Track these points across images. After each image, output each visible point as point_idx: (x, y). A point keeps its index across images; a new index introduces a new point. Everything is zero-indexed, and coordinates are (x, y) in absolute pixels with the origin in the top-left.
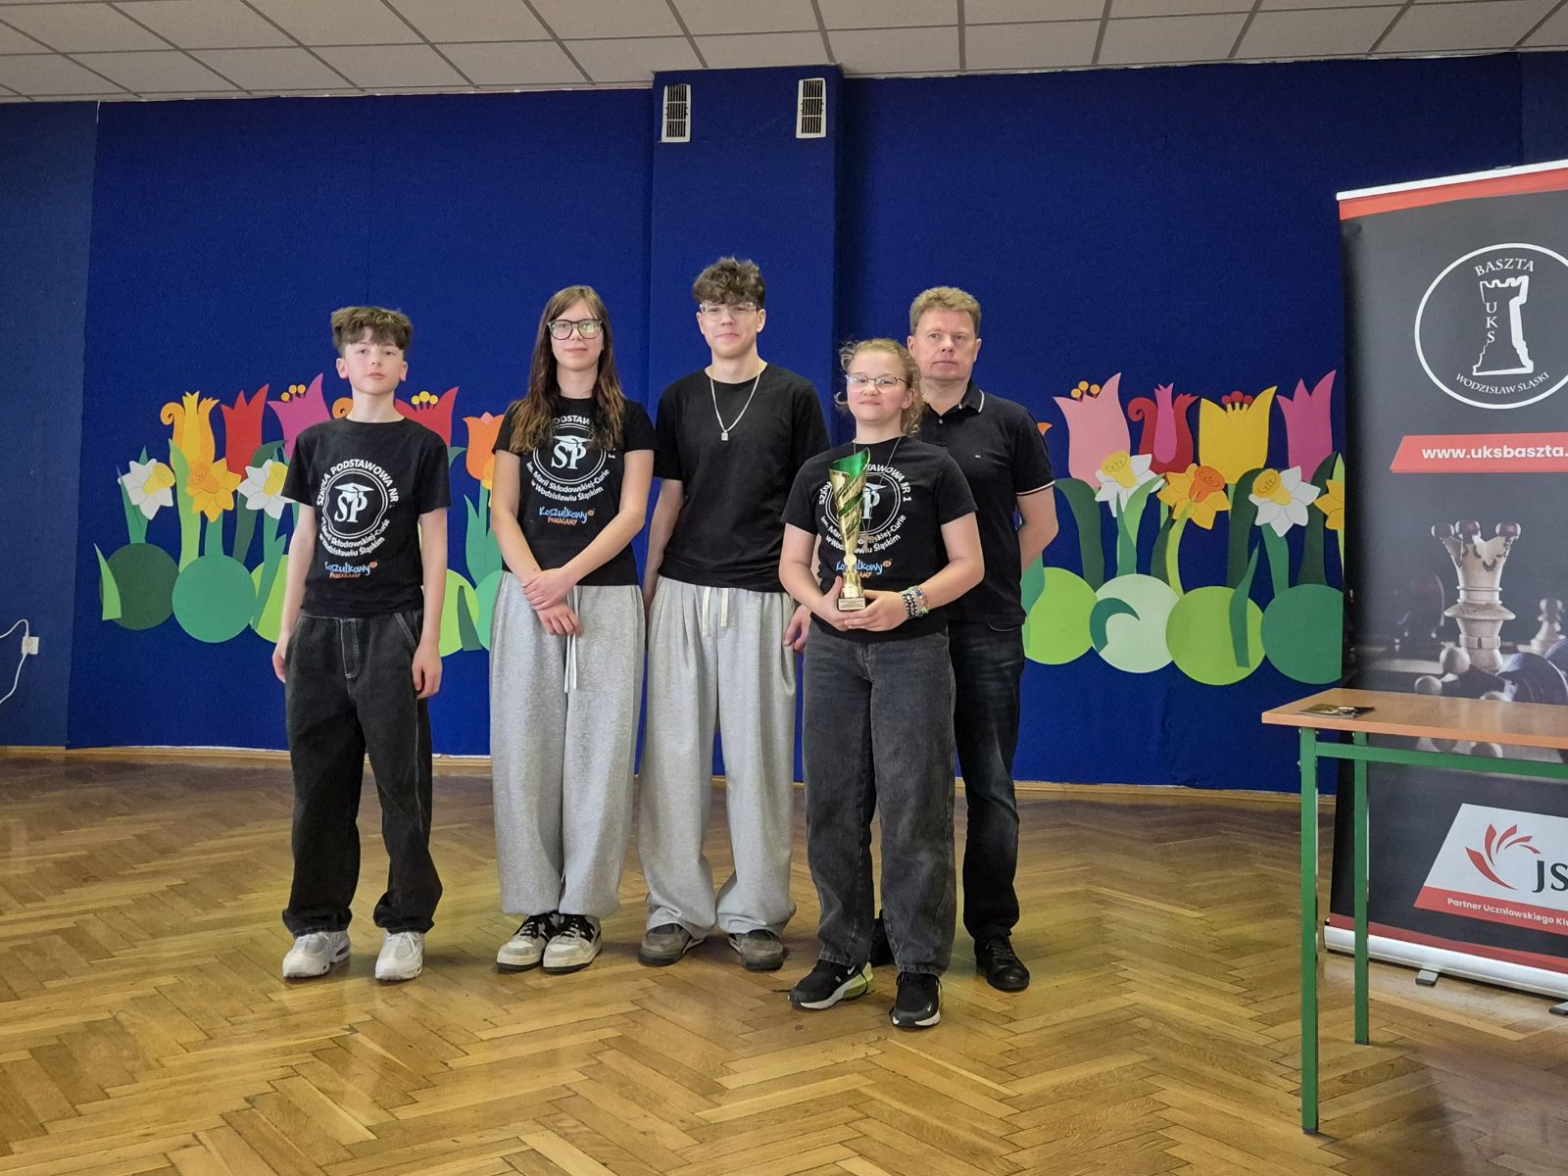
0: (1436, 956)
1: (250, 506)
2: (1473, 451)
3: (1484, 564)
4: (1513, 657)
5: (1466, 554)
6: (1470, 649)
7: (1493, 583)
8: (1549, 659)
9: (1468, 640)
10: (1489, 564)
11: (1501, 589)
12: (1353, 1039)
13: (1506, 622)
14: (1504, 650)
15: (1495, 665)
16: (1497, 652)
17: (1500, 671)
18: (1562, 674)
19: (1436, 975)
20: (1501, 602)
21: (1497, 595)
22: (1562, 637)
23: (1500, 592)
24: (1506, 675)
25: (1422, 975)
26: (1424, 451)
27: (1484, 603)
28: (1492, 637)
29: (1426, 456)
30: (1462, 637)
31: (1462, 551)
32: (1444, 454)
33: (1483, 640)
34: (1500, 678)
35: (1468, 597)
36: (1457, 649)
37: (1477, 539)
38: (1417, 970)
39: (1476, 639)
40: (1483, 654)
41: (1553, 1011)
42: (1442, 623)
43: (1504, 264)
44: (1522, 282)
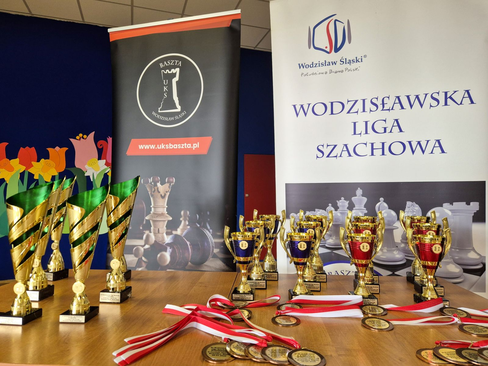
2: (158, 146)
3: (161, 195)
4: (171, 236)
5: (154, 192)
6: (155, 233)
7: (164, 204)
8: (184, 237)
9: (154, 229)
10: (163, 195)
11: (167, 207)
13: (169, 221)
14: (168, 234)
15: (164, 240)
16: (165, 234)
17: (166, 242)
18: (188, 243)
20: (167, 212)
21: (165, 209)
22: (189, 227)
23: (167, 208)
24: (168, 244)
26: (139, 146)
27: (161, 213)
28: (163, 228)
29: (140, 148)
30: (152, 228)
31: (153, 190)
32: (147, 147)
33: (160, 229)
34: (166, 246)
35: (155, 211)
36: (150, 234)
37: (159, 184)
39: (157, 229)
40: (160, 235)
42: (144, 222)
43: (171, 62)
44: (178, 70)
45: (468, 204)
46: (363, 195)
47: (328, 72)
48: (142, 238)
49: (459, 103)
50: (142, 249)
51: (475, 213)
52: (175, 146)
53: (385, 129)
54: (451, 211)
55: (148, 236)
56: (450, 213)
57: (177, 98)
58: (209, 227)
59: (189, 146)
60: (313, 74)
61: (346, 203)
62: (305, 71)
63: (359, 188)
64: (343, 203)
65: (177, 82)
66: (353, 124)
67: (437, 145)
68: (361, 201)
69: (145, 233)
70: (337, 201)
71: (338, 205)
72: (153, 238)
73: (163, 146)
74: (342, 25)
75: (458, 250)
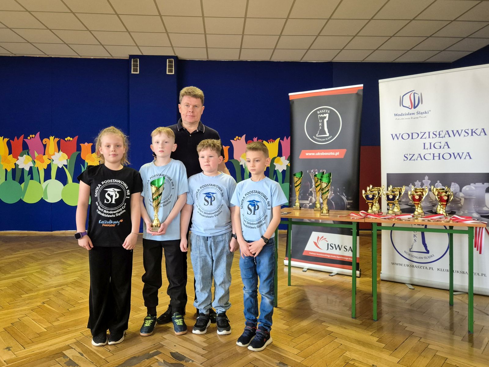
0: (307, 265)
1: (19, 167)
2: (316, 153)
6: (315, 198)
8: (331, 199)
9: (314, 196)
12: (287, 285)
18: (333, 203)
19: (307, 269)
22: (333, 195)
25: (304, 270)
26: (306, 154)
30: (313, 195)
32: (310, 154)
37: (317, 173)
38: (303, 268)
41: (330, 275)
42: (309, 192)
43: (324, 111)
44: (327, 115)
45: (483, 184)
46: (429, 179)
47: (410, 118)
48: (308, 200)
49: (479, 135)
50: (308, 205)
51: (487, 188)
52: (326, 154)
53: (440, 147)
54: (475, 187)
55: (311, 199)
56: (474, 188)
57: (327, 129)
58: (344, 195)
59: (333, 154)
60: (402, 119)
61: (420, 183)
62: (398, 117)
63: (426, 176)
64: (418, 183)
65: (327, 121)
66: (423, 144)
67: (468, 155)
68: (427, 183)
69: (309, 197)
70: (415, 182)
71: (415, 184)
72: (314, 200)
73: (318, 154)
74: (418, 95)
75: (478, 206)
